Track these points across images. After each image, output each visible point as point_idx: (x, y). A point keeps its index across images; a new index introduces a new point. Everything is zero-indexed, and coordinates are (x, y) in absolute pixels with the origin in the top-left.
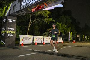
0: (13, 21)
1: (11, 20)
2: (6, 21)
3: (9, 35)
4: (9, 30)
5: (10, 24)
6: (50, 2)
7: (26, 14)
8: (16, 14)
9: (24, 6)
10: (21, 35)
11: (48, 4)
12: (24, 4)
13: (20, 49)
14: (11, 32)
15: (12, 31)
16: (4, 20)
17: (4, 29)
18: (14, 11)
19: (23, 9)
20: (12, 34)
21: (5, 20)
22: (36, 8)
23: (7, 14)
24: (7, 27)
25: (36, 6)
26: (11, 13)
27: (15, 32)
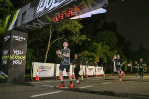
0: (22, 38)
1: (17, 38)
2: (10, 39)
3: (14, 62)
4: (15, 55)
5: (17, 44)
6: (85, 5)
7: (44, 26)
8: (27, 26)
9: (40, 13)
10: (35, 63)
11: (81, 9)
12: (40, 9)
13: (32, 86)
14: (18, 57)
15: (19, 55)
16: (5, 38)
17: (5, 52)
18: (23, 23)
19: (39, 18)
20: (20, 60)
21: (9, 37)
22: (60, 15)
23: (11, 28)
24: (11, 48)
25: (61, 12)
26: (19, 25)
27: (24, 58)
